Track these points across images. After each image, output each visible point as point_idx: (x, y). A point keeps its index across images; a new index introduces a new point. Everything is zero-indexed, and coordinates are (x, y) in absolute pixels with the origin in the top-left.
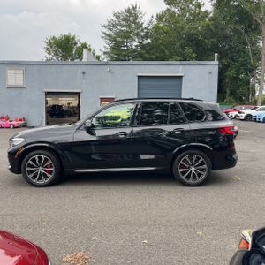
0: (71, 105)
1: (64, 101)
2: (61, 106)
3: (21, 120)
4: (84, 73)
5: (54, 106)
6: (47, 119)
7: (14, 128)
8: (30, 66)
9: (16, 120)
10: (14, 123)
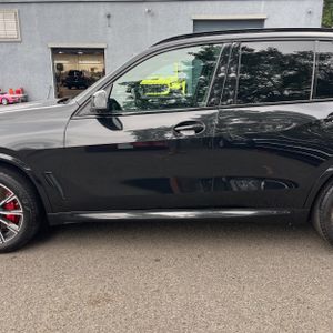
0: (96, 71)
1: (86, 65)
2: (81, 73)
3: (18, 92)
4: (109, 16)
5: (71, 72)
6: (57, 90)
7: (9, 104)
8: (26, 6)
9: (12, 93)
10: (8, 96)
